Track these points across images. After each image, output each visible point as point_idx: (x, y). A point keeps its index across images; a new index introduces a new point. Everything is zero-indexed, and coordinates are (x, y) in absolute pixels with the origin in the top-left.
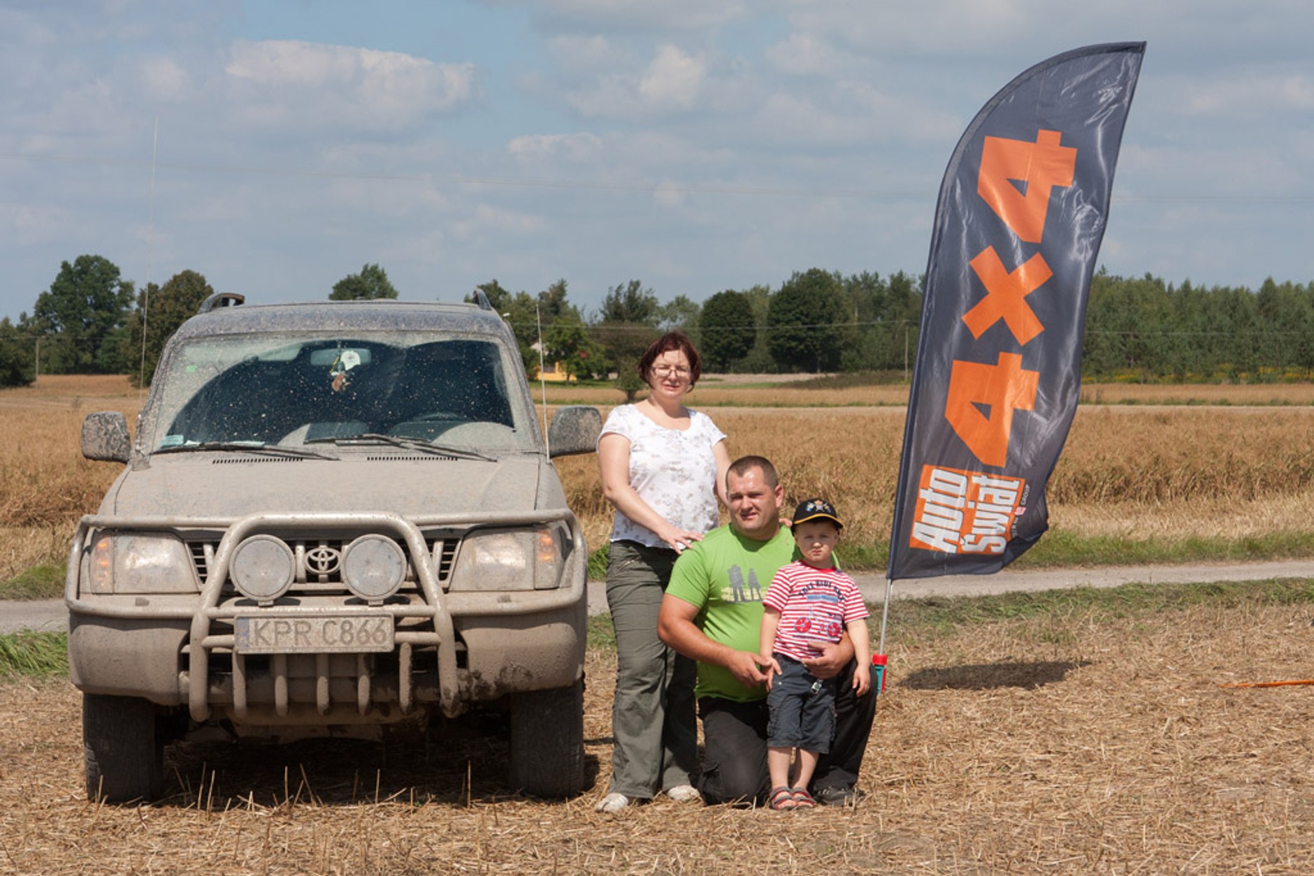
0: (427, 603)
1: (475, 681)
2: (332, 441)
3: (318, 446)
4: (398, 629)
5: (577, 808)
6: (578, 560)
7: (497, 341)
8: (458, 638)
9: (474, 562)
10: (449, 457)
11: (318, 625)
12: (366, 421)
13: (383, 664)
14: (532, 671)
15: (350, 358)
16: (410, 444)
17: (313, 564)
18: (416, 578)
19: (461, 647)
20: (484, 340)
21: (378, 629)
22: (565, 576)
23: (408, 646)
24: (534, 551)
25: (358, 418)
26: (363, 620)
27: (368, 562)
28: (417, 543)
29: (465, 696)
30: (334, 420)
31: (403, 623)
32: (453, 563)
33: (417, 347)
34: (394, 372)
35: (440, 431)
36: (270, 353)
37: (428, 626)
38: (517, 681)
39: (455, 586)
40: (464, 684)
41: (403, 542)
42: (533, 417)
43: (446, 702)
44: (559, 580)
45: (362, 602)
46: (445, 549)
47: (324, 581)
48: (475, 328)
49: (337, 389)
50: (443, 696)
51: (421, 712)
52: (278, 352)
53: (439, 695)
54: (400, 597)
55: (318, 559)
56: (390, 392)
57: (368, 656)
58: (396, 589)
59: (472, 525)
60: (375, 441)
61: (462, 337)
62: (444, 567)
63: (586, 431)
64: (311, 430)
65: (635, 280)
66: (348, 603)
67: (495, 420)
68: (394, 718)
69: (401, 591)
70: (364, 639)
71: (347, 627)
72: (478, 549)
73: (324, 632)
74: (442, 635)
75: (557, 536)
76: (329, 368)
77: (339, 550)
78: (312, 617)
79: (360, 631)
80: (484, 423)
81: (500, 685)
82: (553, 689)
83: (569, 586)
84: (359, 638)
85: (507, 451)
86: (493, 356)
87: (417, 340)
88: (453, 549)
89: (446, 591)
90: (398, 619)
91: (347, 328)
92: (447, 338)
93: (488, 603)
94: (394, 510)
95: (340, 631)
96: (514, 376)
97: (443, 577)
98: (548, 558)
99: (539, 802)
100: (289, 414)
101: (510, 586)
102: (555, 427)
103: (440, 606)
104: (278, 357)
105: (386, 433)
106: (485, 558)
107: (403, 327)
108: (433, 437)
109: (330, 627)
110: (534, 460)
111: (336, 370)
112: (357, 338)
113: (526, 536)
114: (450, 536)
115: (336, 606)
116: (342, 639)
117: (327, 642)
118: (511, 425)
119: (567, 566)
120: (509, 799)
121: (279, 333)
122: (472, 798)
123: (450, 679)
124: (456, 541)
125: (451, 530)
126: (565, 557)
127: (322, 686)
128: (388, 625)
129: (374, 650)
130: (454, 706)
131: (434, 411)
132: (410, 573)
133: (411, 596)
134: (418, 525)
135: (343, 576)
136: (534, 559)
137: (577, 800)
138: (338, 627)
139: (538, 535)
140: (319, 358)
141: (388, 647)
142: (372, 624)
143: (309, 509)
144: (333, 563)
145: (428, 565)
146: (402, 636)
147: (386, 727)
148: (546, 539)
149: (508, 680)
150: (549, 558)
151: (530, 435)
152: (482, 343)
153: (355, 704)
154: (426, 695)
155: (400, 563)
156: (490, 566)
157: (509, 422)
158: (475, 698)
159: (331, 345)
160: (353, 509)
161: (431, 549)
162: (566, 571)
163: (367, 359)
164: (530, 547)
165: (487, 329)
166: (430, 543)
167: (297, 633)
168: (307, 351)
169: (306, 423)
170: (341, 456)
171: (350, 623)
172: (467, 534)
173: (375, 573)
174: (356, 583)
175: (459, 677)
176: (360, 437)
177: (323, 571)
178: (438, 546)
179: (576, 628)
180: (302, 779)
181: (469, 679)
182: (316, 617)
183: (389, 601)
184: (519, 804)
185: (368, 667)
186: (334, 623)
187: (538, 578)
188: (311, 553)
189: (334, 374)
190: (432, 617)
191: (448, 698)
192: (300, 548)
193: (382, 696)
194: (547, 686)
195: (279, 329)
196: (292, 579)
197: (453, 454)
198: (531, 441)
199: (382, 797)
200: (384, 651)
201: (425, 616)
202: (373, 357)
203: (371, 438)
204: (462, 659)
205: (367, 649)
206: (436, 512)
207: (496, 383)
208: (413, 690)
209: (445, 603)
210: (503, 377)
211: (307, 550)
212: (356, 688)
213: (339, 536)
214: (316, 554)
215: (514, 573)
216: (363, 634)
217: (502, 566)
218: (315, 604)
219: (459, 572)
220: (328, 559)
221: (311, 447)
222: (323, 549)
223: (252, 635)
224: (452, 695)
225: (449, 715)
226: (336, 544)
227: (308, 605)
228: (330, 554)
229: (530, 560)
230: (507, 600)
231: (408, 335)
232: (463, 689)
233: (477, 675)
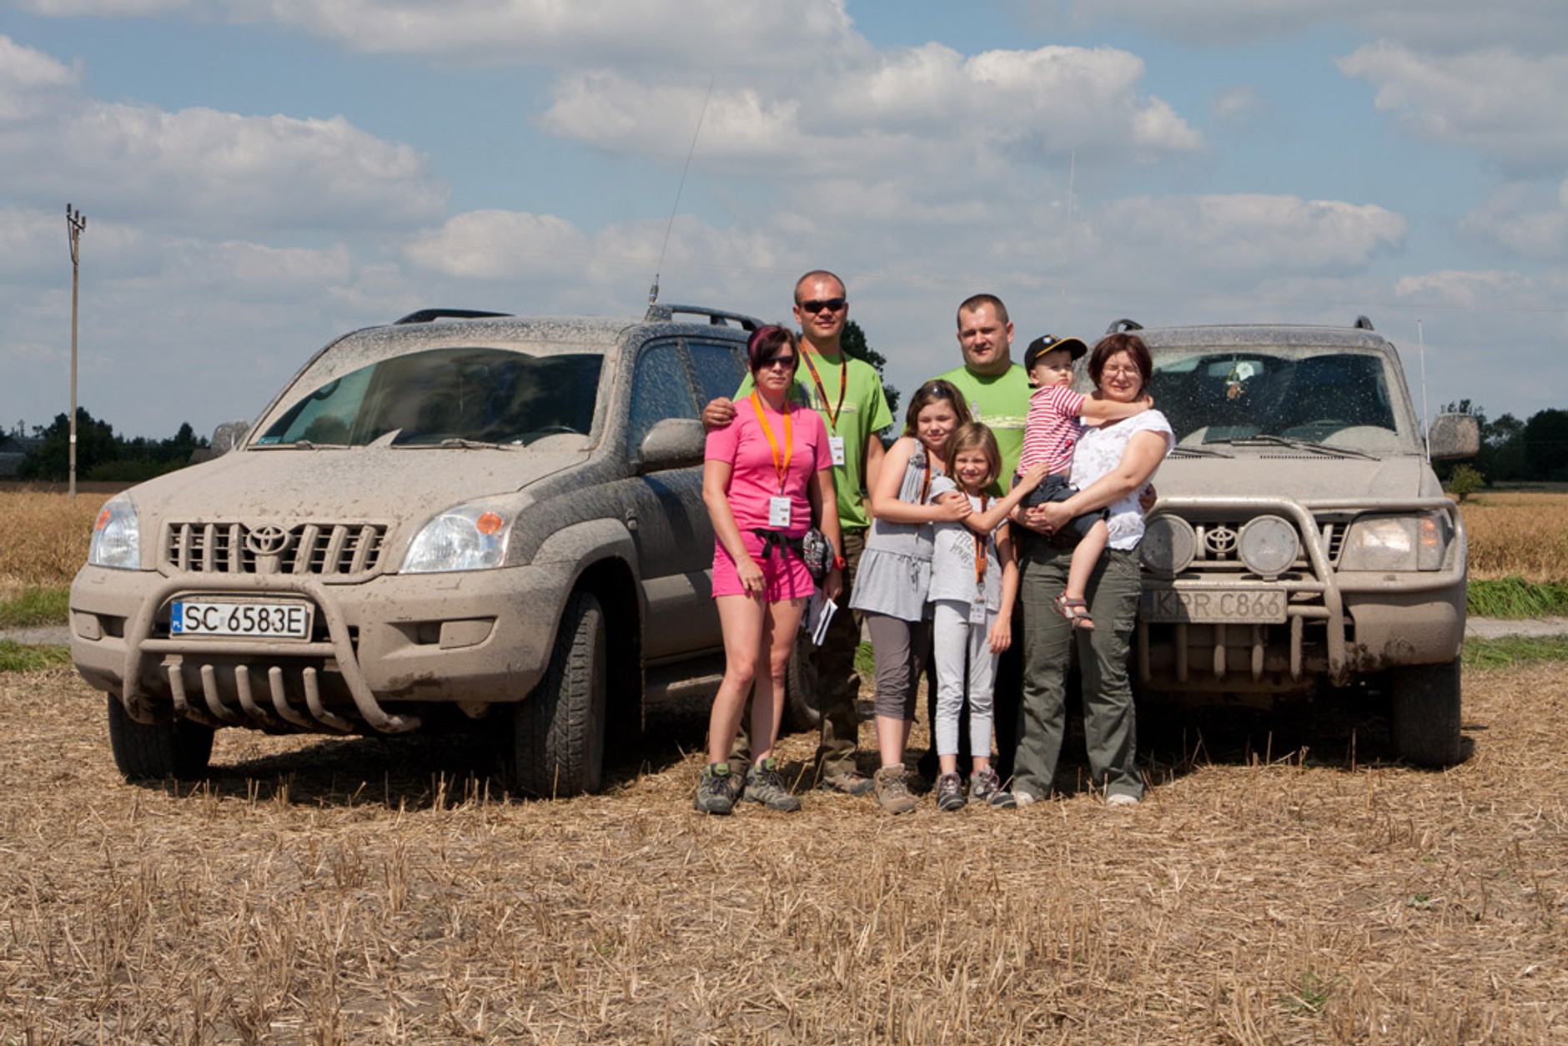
0: (1317, 580)
1: (1361, 654)
2: (1228, 442)
3: (1215, 446)
4: (1290, 603)
5: (1455, 776)
6: (1459, 545)
7: (1380, 355)
8: (1347, 613)
9: (1362, 543)
10: (1336, 456)
11: (1216, 597)
12: (1259, 425)
13: (1276, 635)
14: (1415, 645)
15: (1245, 369)
16: (1300, 445)
17: (1212, 543)
18: (1308, 557)
19: (1349, 621)
20: (1368, 353)
21: (1272, 602)
22: (1446, 560)
23: (1300, 619)
24: (1418, 535)
25: (1252, 422)
26: (1258, 593)
27: (1263, 541)
28: (1309, 525)
29: (1352, 667)
30: (1229, 424)
31: (1294, 598)
32: (1342, 545)
33: (1306, 360)
34: (1286, 380)
35: (1328, 432)
36: (1172, 365)
37: (1319, 601)
38: (1399, 655)
39: (1344, 565)
40: (1351, 656)
41: (1296, 524)
42: (1414, 422)
43: (1335, 671)
44: (1441, 563)
45: (1258, 577)
46: (1334, 532)
47: (1222, 559)
48: (1360, 343)
49: (1233, 397)
50: (1331, 666)
51: (1309, 683)
52: (1178, 364)
53: (1327, 665)
54: (1293, 573)
55: (1217, 539)
56: (1281, 399)
57: (1263, 626)
58: (1288, 567)
59: (1359, 510)
60: (1267, 442)
61: (1348, 351)
62: (1334, 548)
63: (1464, 436)
64: (1209, 431)
65: (1464, 399)
66: (1244, 578)
67: (1378, 424)
68: (1285, 687)
69: (1292, 569)
70: (1258, 611)
71: (1243, 600)
72: (1365, 533)
73: (1222, 604)
74: (1331, 609)
75: (1440, 524)
76: (1225, 378)
77: (1236, 531)
78: (1211, 590)
79: (1255, 604)
80: (1368, 427)
81: (1384, 658)
82: (1434, 664)
83: (1451, 569)
84: (1254, 610)
85: (1389, 452)
86: (1376, 368)
87: (1308, 354)
88: (1342, 532)
89: (1336, 570)
90: (1290, 593)
91: (1242, 343)
92: (1334, 352)
93: (1375, 581)
94: (1287, 495)
95: (1236, 604)
96: (1396, 386)
97: (1332, 557)
98: (1430, 542)
99: (1418, 771)
100: (1189, 418)
101: (1395, 566)
102: (1435, 432)
103: (1330, 582)
104: (1179, 369)
105: (1278, 435)
106: (1371, 541)
107: (1293, 342)
108: (1321, 439)
109: (1228, 599)
110: (1416, 460)
111: (1232, 379)
112: (1251, 351)
113: (1410, 521)
114: (1339, 520)
115: (1235, 581)
116: (1238, 611)
117: (1224, 613)
118: (1394, 429)
119: (1448, 552)
120: (1390, 766)
121: (1180, 347)
122: (1357, 763)
123: (1338, 651)
124: (1345, 525)
125: (1341, 515)
126: (1446, 543)
127: (1220, 653)
128: (1281, 599)
129: (1267, 622)
130: (1342, 677)
131: (1322, 417)
132: (1302, 553)
133: (1303, 574)
134: (1311, 508)
135: (1240, 554)
136: (1418, 543)
137: (1454, 769)
138: (1235, 599)
139: (1422, 521)
140: (1217, 370)
141: (1281, 619)
142: (1266, 598)
143: (1209, 493)
144: (1230, 543)
145: (1319, 545)
146: (1293, 609)
147: (1276, 696)
148: (1429, 524)
149: (1392, 654)
150: (1432, 543)
151: (1411, 439)
152: (1366, 358)
153: (1250, 672)
154: (1315, 665)
155: (1293, 542)
156: (1376, 548)
157: (1391, 426)
158: (1361, 669)
159: (1227, 358)
160: (1250, 493)
161: (1321, 532)
162: (1448, 555)
163: (1261, 370)
164: (1414, 531)
165: (1371, 344)
166: (1321, 526)
167: (1197, 604)
168: (1206, 362)
169: (1204, 426)
170: (1236, 455)
171: (1246, 597)
172: (1355, 519)
173: (1269, 551)
174: (1252, 559)
175: (1347, 649)
176: (1254, 438)
177: (1221, 550)
178: (1328, 529)
179: (1456, 607)
180: (1198, 739)
181: (1355, 651)
182: (1215, 590)
183: (1282, 577)
184: (1399, 770)
185: (1262, 637)
186: (1231, 596)
187: (1422, 561)
188: (1210, 534)
189: (1229, 383)
190: (1322, 593)
191: (1336, 668)
192: (1200, 529)
193: (1276, 664)
194: (1429, 661)
195: (1180, 344)
196: (1192, 557)
197: (1340, 453)
198: (1413, 444)
199: (1273, 759)
200: (1277, 622)
201: (1315, 591)
202: (1265, 368)
203: (1264, 439)
204: (1350, 632)
205: (1260, 621)
206: (1327, 497)
207: (1379, 392)
208: (1304, 660)
209: (1334, 581)
210: (1386, 387)
211: (1206, 531)
212: (1250, 657)
213: (1236, 518)
214: (1215, 535)
215: (1401, 556)
216: (1258, 607)
217: (1387, 549)
218: (1214, 579)
219: (1348, 553)
220: (1225, 539)
221: (1208, 447)
222: (1221, 530)
223: (1156, 605)
224: (1340, 665)
225: (1336, 684)
226: (1234, 526)
227: (1206, 579)
228: (1228, 535)
229: (1414, 545)
230: (1392, 579)
231: (1299, 349)
232: (1350, 660)
233: (1364, 648)
